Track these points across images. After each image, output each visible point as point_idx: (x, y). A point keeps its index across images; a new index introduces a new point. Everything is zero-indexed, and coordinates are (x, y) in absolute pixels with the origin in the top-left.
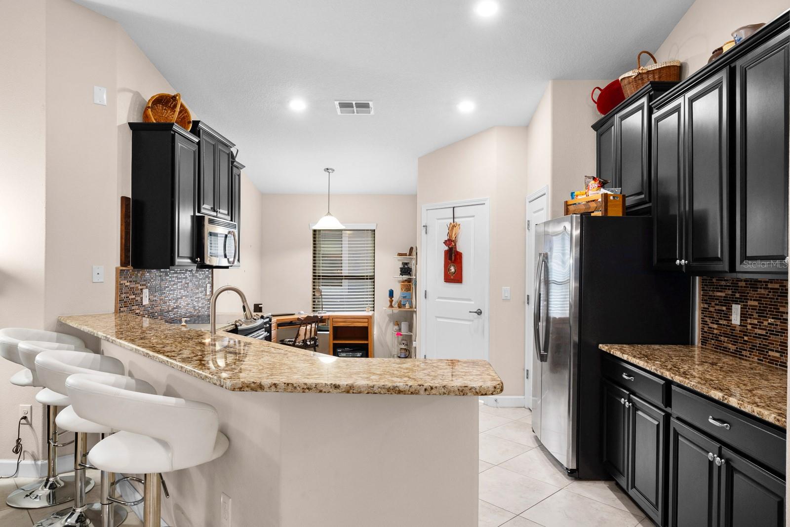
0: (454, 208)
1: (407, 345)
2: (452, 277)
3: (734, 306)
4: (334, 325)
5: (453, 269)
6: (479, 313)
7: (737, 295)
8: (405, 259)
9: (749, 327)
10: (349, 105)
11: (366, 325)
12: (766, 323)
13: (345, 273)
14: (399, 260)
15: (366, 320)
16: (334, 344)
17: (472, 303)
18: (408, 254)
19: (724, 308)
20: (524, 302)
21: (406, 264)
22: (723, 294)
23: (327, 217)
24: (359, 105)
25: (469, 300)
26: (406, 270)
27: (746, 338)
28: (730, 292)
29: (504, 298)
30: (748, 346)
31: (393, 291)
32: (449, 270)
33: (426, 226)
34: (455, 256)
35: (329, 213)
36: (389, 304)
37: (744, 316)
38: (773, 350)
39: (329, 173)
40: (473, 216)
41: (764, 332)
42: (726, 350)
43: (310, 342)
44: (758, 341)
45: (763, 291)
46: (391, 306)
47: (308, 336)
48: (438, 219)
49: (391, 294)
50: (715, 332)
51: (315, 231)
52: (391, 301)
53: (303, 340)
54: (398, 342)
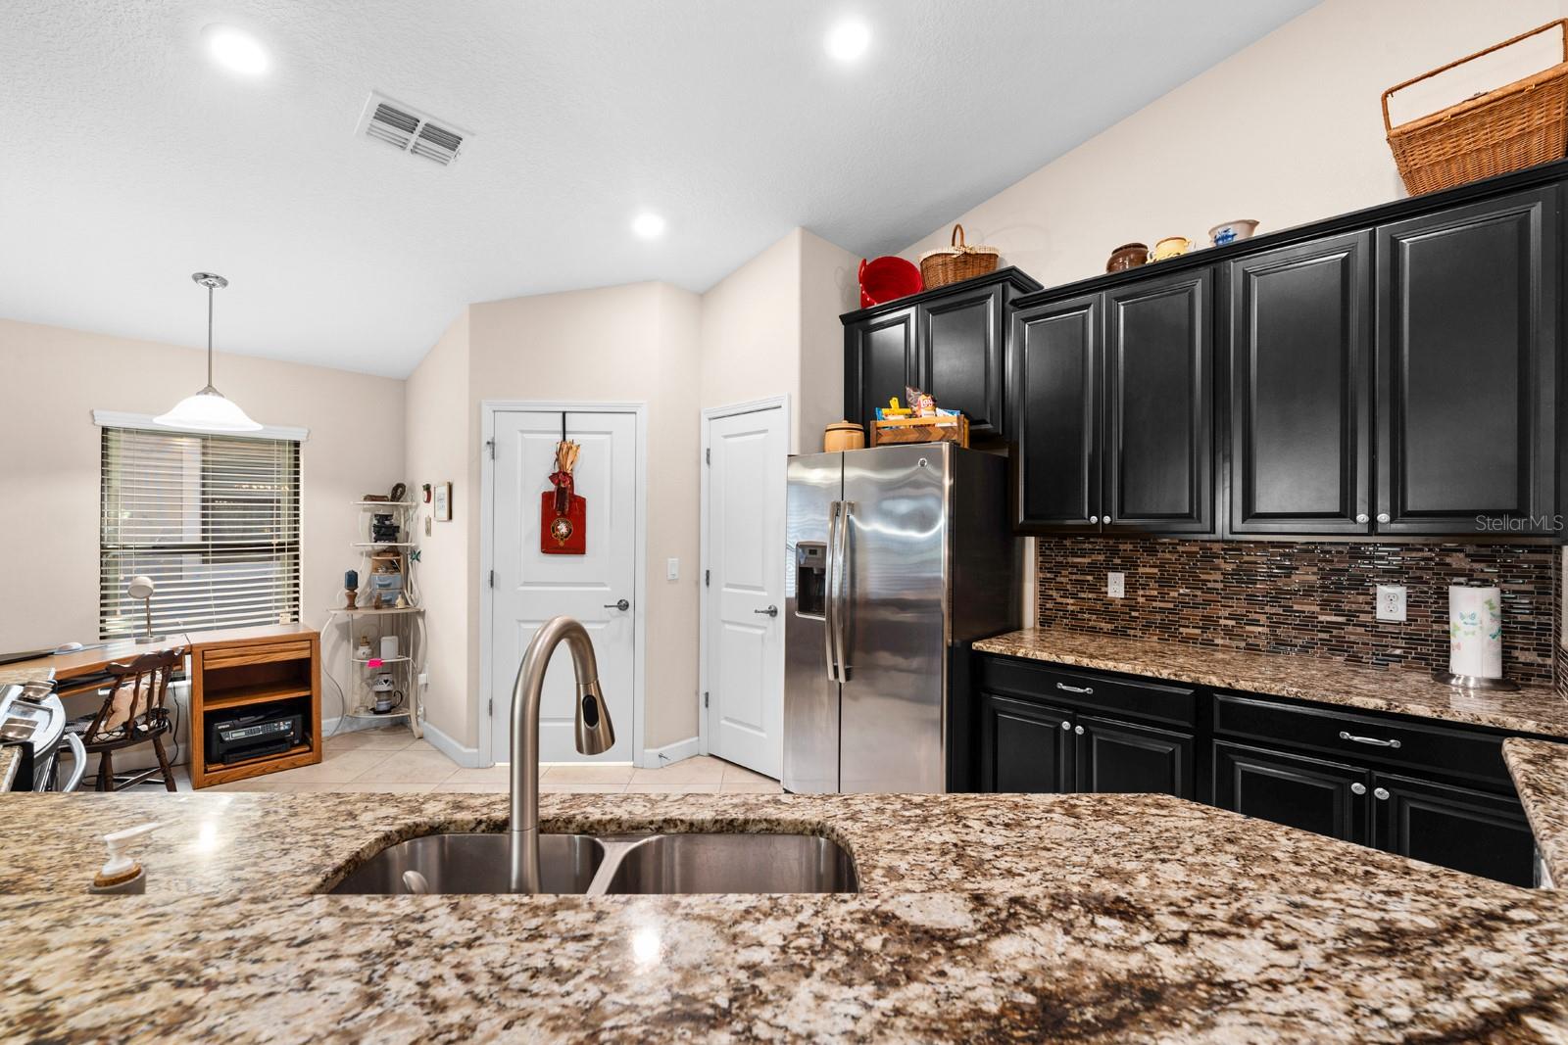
0: (564, 413)
1: (393, 683)
2: (562, 544)
3: (1111, 575)
4: (206, 668)
5: (563, 528)
6: (623, 606)
7: (1118, 561)
8: (383, 508)
9: (1141, 600)
10: (408, 123)
11: (305, 654)
12: (1174, 594)
13: (189, 539)
14: (365, 510)
15: (307, 644)
16: (206, 713)
17: (608, 589)
18: (389, 496)
19: (1090, 578)
20: (698, 583)
21: (387, 517)
22: (1087, 560)
23: (203, 397)
24: (434, 134)
25: (603, 584)
26: (385, 529)
27: (1134, 614)
28: (1101, 558)
29: (670, 577)
30: (1140, 624)
31: (356, 574)
32: (555, 529)
33: (493, 443)
34: (571, 502)
35: (209, 389)
36: (346, 602)
37: (1130, 587)
38: (1188, 627)
39: (211, 286)
40: (610, 433)
41: (1171, 605)
42: (1094, 631)
43: (146, 723)
44: (1158, 617)
45: (1168, 556)
46: (352, 606)
47: (141, 708)
48: (522, 432)
49: (352, 580)
50: (1070, 608)
51: (105, 430)
52: (352, 597)
53: (125, 725)
54: (362, 680)
